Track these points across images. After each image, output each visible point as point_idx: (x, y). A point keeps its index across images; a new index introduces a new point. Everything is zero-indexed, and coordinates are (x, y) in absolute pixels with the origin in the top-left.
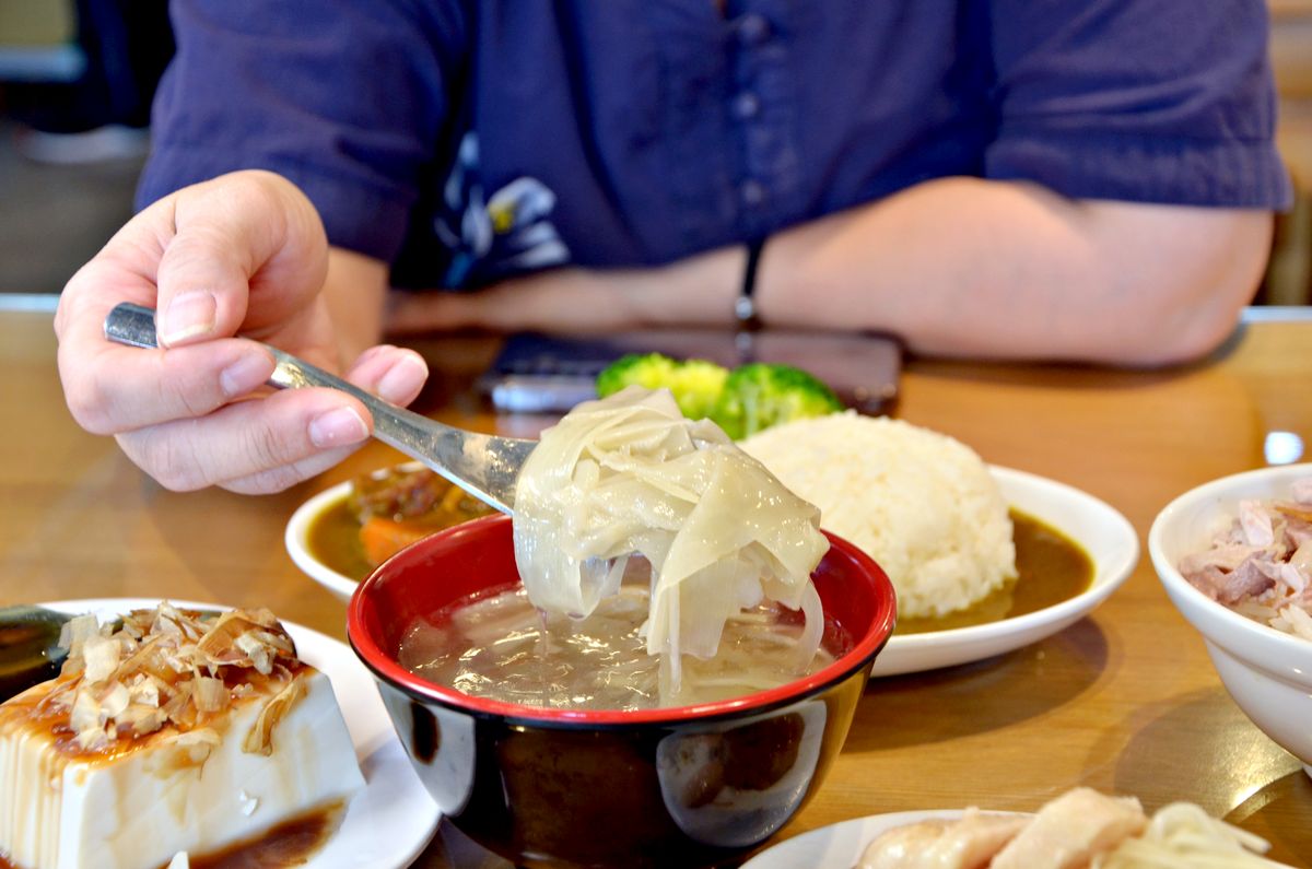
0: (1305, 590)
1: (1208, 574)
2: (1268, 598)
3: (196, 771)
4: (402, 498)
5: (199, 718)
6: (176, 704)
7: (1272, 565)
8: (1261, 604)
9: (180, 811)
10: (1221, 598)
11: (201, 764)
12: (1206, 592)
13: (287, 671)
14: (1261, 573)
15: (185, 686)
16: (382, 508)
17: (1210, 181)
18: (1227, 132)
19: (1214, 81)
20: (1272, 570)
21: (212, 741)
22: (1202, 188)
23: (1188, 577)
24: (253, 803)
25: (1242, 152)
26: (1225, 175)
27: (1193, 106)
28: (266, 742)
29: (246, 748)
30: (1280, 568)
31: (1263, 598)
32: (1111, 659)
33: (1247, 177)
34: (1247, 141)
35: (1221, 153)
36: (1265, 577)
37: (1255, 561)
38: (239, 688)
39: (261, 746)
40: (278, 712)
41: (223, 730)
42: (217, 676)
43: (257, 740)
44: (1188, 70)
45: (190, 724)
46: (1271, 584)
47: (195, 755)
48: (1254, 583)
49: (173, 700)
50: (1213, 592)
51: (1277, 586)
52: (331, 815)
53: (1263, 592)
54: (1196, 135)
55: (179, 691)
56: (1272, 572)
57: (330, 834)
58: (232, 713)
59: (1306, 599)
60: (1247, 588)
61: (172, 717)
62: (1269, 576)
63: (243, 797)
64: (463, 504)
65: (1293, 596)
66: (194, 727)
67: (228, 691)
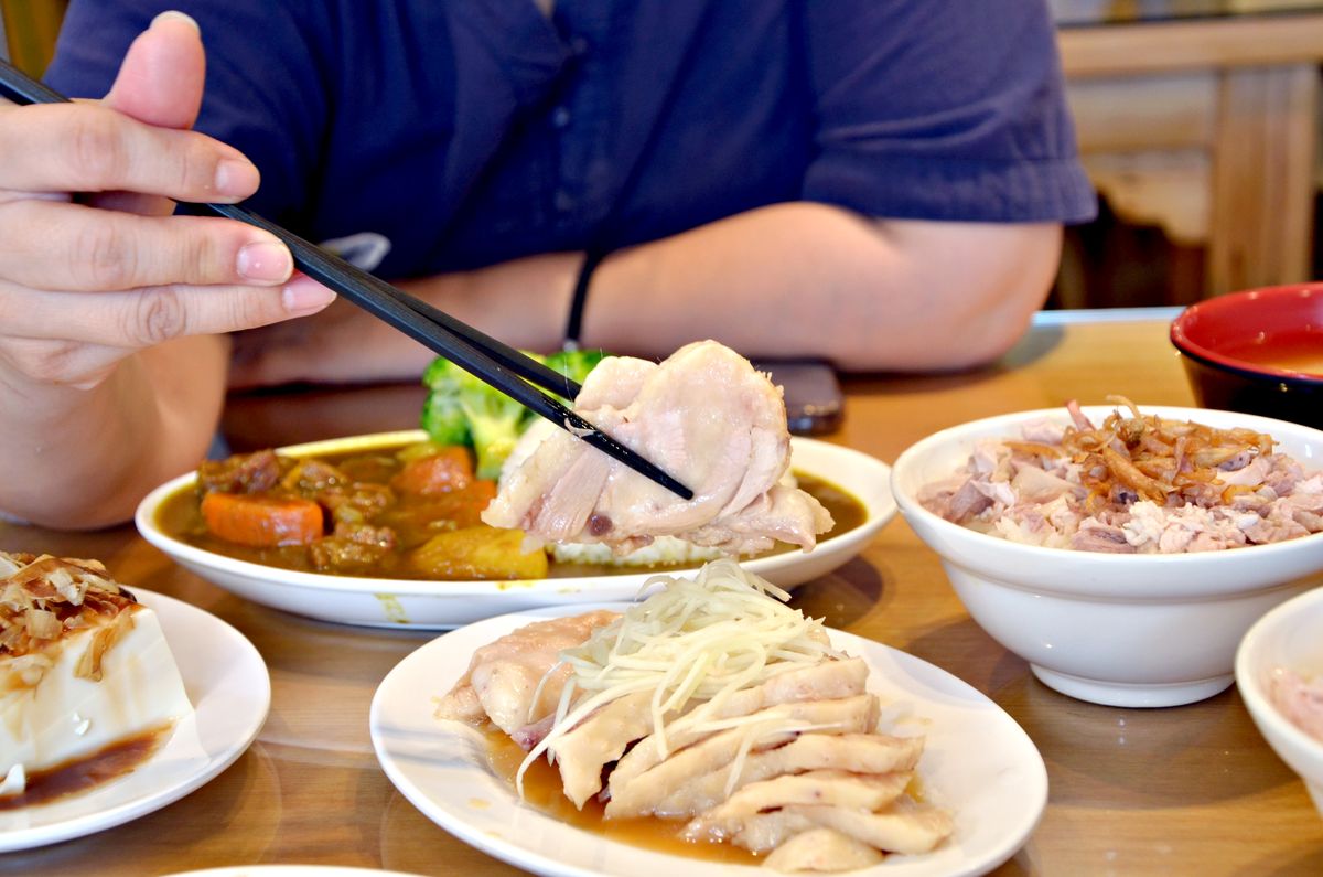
0: (1015, 506)
1: (940, 500)
2: (988, 515)
3: (30, 693)
4: (244, 479)
5: (31, 644)
6: (11, 633)
7: (988, 484)
8: (983, 522)
9: (17, 729)
10: (948, 517)
11: (34, 686)
12: (934, 511)
13: (113, 606)
14: (979, 493)
15: (18, 620)
16: (226, 487)
17: (1005, 200)
18: (1016, 153)
19: (1005, 105)
20: (988, 488)
21: (43, 664)
22: (997, 206)
23: (922, 503)
24: (85, 725)
25: (1031, 171)
26: (1017, 193)
27: (985, 129)
28: (95, 667)
29: (78, 673)
30: (995, 488)
31: (984, 515)
32: (885, 595)
33: (1037, 194)
34: (1034, 160)
35: (1013, 173)
36: (983, 496)
37: (975, 483)
38: (70, 621)
39: (91, 671)
40: (107, 641)
41: (55, 658)
42: (47, 609)
43: (88, 667)
44: (982, 95)
45: (22, 650)
46: (990, 502)
47: (29, 677)
48: (974, 501)
49: (8, 631)
50: (941, 512)
51: (995, 505)
52: (160, 736)
53: (983, 510)
54: (989, 157)
55: (14, 624)
56: (988, 492)
57: (157, 749)
58: (64, 642)
59: (1016, 513)
60: (969, 506)
61: (6, 644)
62: (986, 494)
63: (76, 718)
64: (303, 483)
65: (1009, 509)
66: (26, 653)
67: (60, 623)
